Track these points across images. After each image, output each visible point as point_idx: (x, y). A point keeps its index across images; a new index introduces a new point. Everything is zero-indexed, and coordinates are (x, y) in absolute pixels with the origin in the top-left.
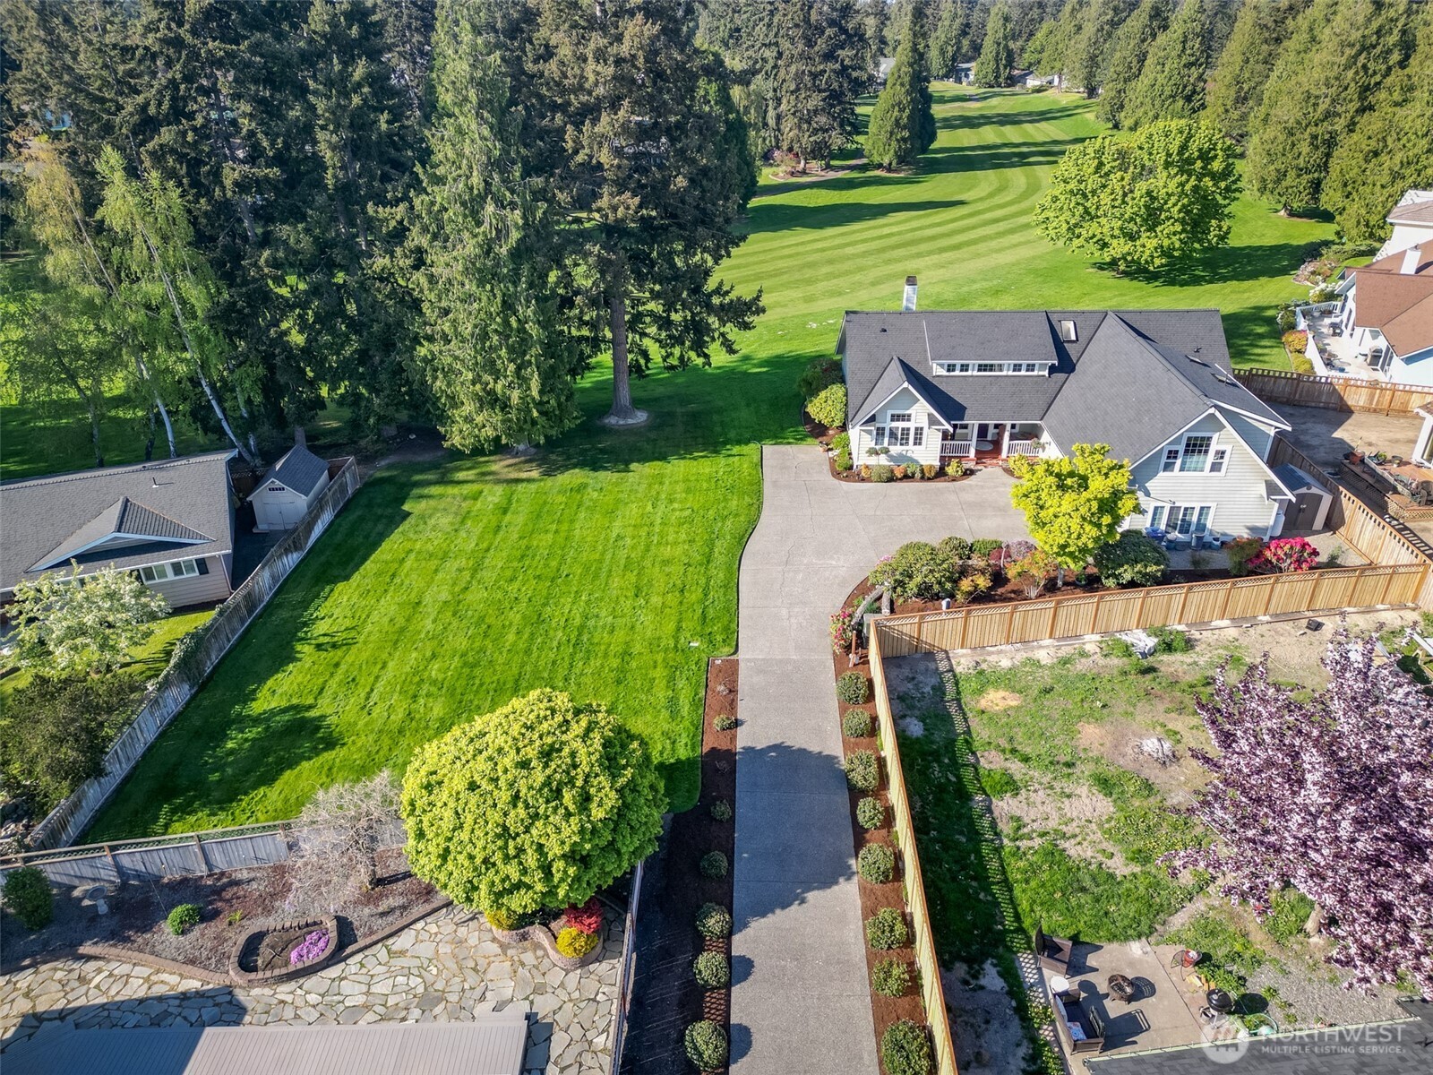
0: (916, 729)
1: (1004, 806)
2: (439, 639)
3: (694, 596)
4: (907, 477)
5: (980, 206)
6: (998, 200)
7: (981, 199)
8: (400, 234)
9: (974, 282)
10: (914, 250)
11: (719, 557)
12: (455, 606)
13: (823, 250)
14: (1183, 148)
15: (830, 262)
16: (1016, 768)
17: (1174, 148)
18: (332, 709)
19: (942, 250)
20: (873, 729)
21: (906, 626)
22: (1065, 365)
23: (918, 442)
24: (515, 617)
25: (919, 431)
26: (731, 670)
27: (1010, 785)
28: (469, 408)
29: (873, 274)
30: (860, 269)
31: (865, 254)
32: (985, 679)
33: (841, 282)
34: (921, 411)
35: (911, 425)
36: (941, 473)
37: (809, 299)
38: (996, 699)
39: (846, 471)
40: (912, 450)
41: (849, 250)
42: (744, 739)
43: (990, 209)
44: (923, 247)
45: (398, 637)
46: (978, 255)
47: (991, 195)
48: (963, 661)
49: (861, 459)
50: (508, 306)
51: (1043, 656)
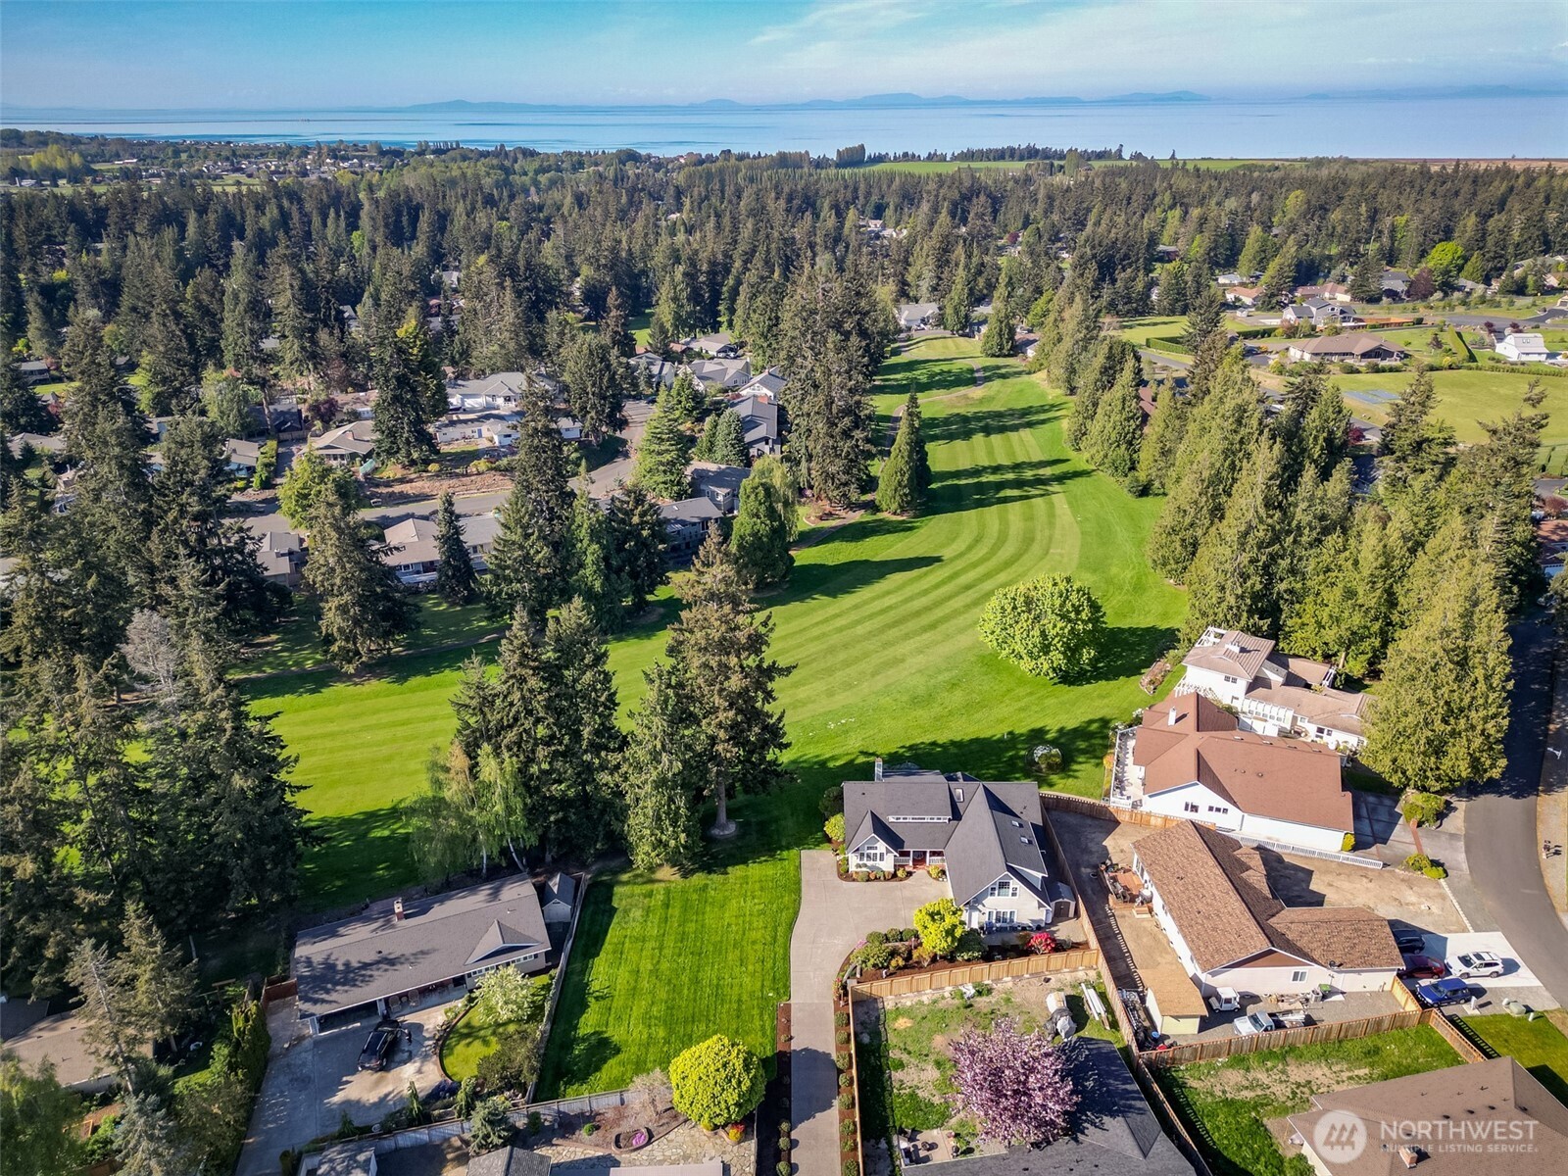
0: (866, 1039)
1: (897, 1075)
2: (652, 993)
3: (769, 965)
4: (876, 879)
5: (959, 565)
6: (974, 556)
7: (961, 555)
8: (618, 767)
9: (940, 672)
10: (904, 628)
11: (781, 940)
12: (655, 972)
13: (840, 630)
14: (1062, 605)
15: (845, 646)
16: (905, 1057)
17: (1058, 602)
18: (615, 1034)
19: (925, 629)
20: (848, 1041)
21: (865, 988)
22: (957, 815)
23: (882, 859)
24: (685, 978)
25: (882, 855)
26: (787, 1009)
27: (901, 1065)
28: (647, 848)
29: (876, 659)
30: (866, 655)
31: (871, 634)
32: (899, 1012)
33: (852, 671)
34: (882, 846)
35: (878, 852)
36: (894, 876)
37: (830, 693)
38: (902, 1023)
39: (845, 875)
40: (878, 863)
41: (860, 630)
42: (795, 1045)
43: (965, 570)
44: (912, 625)
45: (634, 992)
46: (948, 637)
47: (970, 548)
48: (889, 1004)
49: (852, 869)
50: (671, 800)
51: (925, 999)
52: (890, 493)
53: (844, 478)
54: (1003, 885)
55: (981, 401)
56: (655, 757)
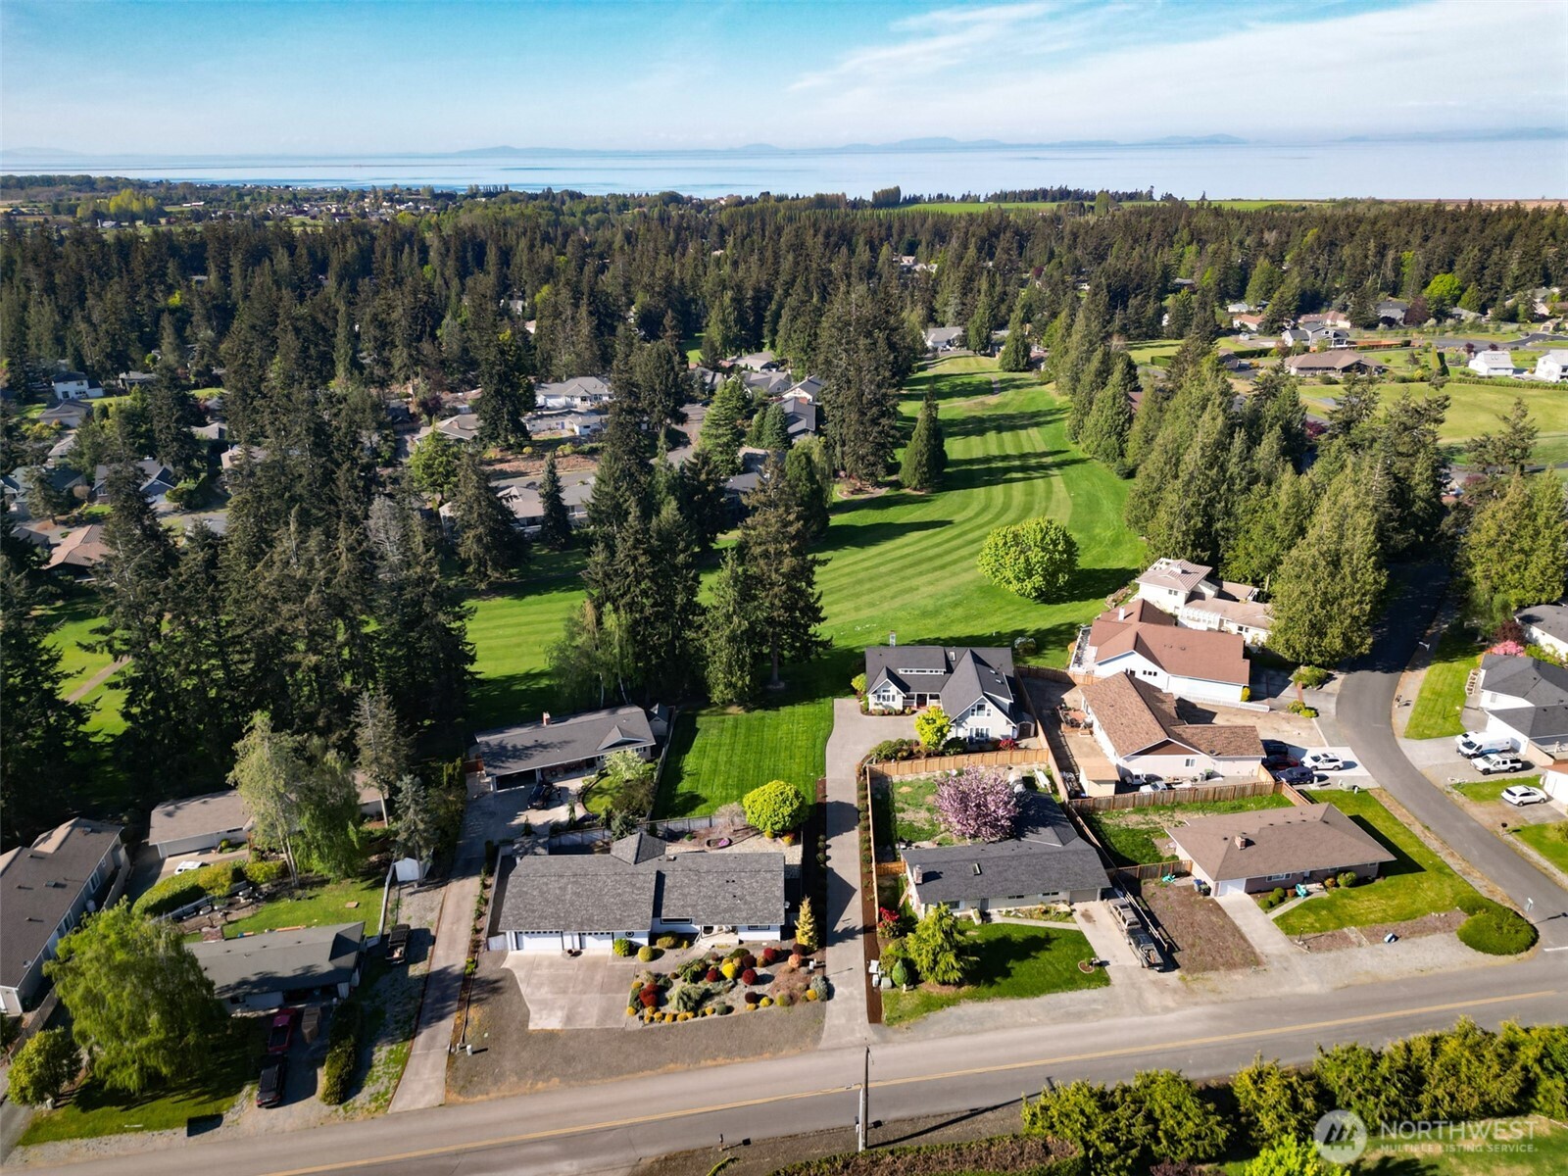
0: (879, 797)
1: (899, 815)
2: (728, 773)
3: (810, 759)
4: (890, 714)
5: (967, 526)
6: (980, 520)
7: (970, 519)
8: (700, 626)
9: (946, 596)
10: (919, 569)
11: (818, 746)
12: (729, 762)
13: (867, 569)
14: (1043, 539)
15: (871, 579)
16: (906, 806)
17: (1039, 537)
18: (703, 792)
19: (935, 569)
20: (866, 797)
21: (878, 767)
22: (950, 670)
23: (893, 700)
24: (751, 765)
25: (893, 696)
26: (824, 782)
27: (903, 810)
28: (721, 687)
29: (894, 589)
30: (887, 585)
31: (892, 572)
32: (902, 784)
33: (875, 596)
34: (893, 689)
35: (891, 694)
36: (903, 713)
37: (857, 609)
38: (905, 790)
39: (866, 711)
40: (891, 703)
41: (883, 569)
42: (828, 800)
43: (972, 530)
44: (924, 567)
45: (715, 772)
46: (954, 574)
47: (977, 515)
48: (896, 779)
49: (872, 707)
50: (739, 651)
51: (922, 777)
52: (911, 471)
53: (871, 459)
54: (981, 708)
55: (996, 406)
56: (728, 618)
